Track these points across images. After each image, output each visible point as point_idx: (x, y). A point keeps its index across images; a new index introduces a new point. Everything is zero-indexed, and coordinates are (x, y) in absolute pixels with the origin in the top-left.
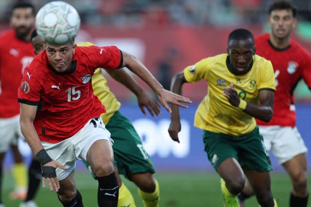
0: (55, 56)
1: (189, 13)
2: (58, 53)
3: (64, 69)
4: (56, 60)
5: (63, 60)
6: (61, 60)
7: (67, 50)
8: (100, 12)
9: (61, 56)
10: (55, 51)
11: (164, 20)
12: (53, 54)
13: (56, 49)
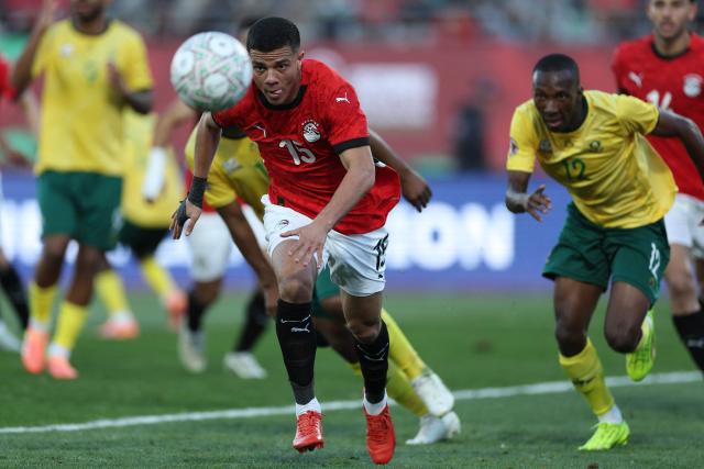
0: (266, 77)
1: (514, 20)
2: (271, 71)
3: (281, 101)
4: (268, 83)
5: (280, 85)
6: (277, 83)
7: (286, 65)
8: (362, 20)
9: (277, 77)
10: (266, 68)
11: (472, 33)
12: (262, 73)
13: (268, 63)
